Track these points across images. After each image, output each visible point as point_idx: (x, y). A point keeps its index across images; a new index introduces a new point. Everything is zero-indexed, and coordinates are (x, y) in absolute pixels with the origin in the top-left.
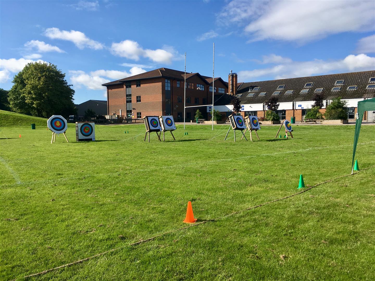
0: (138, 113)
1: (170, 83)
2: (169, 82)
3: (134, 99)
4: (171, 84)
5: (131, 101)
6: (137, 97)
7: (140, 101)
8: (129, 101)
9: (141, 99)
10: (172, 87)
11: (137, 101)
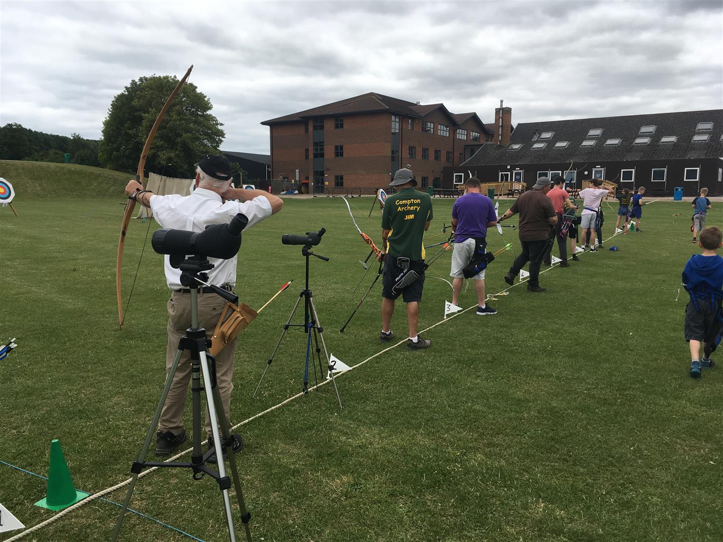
0: (337, 177)
1: (399, 122)
2: (397, 120)
3: (329, 152)
4: (401, 124)
5: (322, 155)
6: (336, 147)
7: (342, 155)
8: (320, 155)
9: (345, 152)
10: (401, 129)
11: (337, 155)
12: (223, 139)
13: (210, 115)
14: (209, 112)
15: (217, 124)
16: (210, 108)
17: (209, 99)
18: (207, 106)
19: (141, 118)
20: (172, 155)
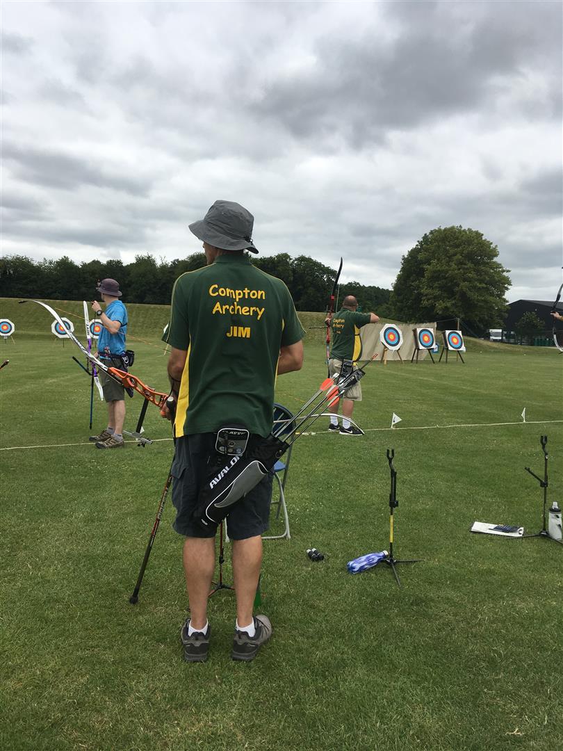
12: (509, 287)
13: (494, 263)
14: (495, 259)
15: (503, 271)
16: (496, 255)
17: (496, 246)
18: (494, 253)
19: (423, 270)
20: (449, 305)
